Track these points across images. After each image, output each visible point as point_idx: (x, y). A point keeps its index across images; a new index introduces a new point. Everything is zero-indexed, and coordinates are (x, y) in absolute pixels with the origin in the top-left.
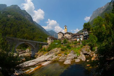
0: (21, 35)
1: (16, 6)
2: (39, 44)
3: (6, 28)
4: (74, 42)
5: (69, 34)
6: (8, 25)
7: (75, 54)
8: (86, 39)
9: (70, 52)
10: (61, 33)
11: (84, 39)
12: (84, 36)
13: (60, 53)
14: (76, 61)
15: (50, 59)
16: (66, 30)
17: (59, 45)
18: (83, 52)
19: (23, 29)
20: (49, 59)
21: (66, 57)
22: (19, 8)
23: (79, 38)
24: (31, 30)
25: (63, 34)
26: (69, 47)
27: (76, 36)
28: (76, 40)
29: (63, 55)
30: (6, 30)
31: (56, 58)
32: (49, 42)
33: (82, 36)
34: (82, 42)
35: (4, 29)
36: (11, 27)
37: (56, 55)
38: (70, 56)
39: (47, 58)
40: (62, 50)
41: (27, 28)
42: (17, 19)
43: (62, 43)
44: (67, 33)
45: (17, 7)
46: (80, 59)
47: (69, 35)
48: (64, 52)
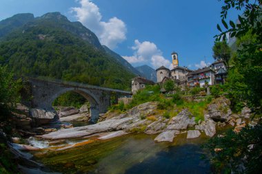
0: (72, 76)
1: (58, 14)
3: (36, 63)
4: (192, 89)
5: (183, 70)
6: (41, 55)
7: (190, 116)
8: (221, 81)
9: (178, 112)
10: (163, 68)
11: (217, 81)
12: (216, 76)
13: (154, 114)
14: (189, 136)
15: (125, 126)
16: (176, 62)
17: (155, 96)
18: (210, 113)
19: (78, 63)
20: (120, 127)
21: (167, 123)
22: (64, 18)
23: (206, 79)
24: (95, 65)
25: (170, 72)
26: (177, 100)
27: (198, 74)
28: (198, 85)
29: (160, 118)
30: (37, 67)
31: (140, 126)
32: (135, 89)
33: (211, 75)
34: (211, 88)
35: (32, 65)
36: (48, 61)
37: (143, 118)
38: (176, 122)
39: (118, 123)
40: (161, 107)
41: (87, 60)
42: (61, 42)
43: (164, 93)
44: (178, 69)
45: (59, 18)
46: (200, 131)
47: (182, 75)
48: (164, 112)
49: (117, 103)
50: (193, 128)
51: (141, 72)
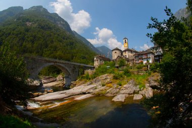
0: (50, 54)
1: (41, 7)
2: (79, 67)
3: (24, 44)
4: (137, 65)
5: (131, 51)
6: (28, 37)
7: (136, 85)
8: (158, 60)
9: (128, 82)
10: (117, 49)
11: (155, 60)
12: (155, 56)
13: (111, 83)
14: (135, 98)
15: (92, 91)
16: (126, 45)
17: (111, 70)
18: (150, 83)
19: (55, 44)
20: (88, 91)
21: (120, 89)
22: (45, 10)
23: (147, 59)
24: (67, 45)
25: (122, 52)
26: (127, 73)
27: (142, 55)
28: (142, 63)
29: (115, 86)
30: (25, 47)
31: (102, 90)
32: (96, 64)
33: (151, 56)
34: (151, 65)
35: (21, 45)
36: (33, 42)
37: (103, 85)
38: (126, 88)
39: (86, 89)
40: (116, 78)
41: (61, 41)
42: (42, 28)
43: (117, 67)
44: (128, 50)
45: (42, 10)
46: (142, 95)
47: (131, 54)
48: (118, 81)
49: (84, 74)
50: (138, 93)
51: (101, 51)
